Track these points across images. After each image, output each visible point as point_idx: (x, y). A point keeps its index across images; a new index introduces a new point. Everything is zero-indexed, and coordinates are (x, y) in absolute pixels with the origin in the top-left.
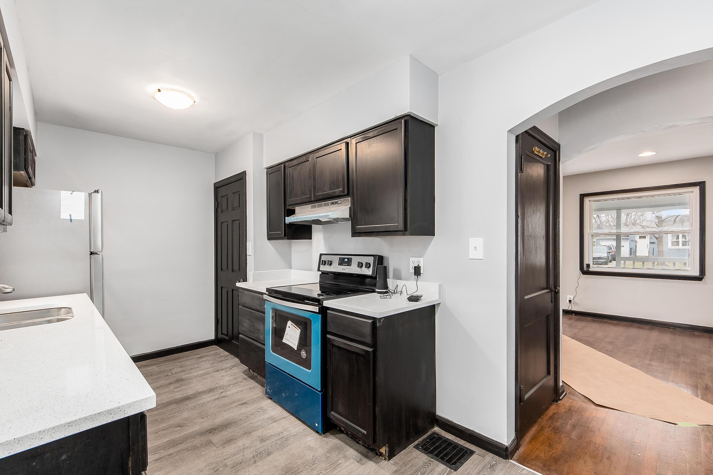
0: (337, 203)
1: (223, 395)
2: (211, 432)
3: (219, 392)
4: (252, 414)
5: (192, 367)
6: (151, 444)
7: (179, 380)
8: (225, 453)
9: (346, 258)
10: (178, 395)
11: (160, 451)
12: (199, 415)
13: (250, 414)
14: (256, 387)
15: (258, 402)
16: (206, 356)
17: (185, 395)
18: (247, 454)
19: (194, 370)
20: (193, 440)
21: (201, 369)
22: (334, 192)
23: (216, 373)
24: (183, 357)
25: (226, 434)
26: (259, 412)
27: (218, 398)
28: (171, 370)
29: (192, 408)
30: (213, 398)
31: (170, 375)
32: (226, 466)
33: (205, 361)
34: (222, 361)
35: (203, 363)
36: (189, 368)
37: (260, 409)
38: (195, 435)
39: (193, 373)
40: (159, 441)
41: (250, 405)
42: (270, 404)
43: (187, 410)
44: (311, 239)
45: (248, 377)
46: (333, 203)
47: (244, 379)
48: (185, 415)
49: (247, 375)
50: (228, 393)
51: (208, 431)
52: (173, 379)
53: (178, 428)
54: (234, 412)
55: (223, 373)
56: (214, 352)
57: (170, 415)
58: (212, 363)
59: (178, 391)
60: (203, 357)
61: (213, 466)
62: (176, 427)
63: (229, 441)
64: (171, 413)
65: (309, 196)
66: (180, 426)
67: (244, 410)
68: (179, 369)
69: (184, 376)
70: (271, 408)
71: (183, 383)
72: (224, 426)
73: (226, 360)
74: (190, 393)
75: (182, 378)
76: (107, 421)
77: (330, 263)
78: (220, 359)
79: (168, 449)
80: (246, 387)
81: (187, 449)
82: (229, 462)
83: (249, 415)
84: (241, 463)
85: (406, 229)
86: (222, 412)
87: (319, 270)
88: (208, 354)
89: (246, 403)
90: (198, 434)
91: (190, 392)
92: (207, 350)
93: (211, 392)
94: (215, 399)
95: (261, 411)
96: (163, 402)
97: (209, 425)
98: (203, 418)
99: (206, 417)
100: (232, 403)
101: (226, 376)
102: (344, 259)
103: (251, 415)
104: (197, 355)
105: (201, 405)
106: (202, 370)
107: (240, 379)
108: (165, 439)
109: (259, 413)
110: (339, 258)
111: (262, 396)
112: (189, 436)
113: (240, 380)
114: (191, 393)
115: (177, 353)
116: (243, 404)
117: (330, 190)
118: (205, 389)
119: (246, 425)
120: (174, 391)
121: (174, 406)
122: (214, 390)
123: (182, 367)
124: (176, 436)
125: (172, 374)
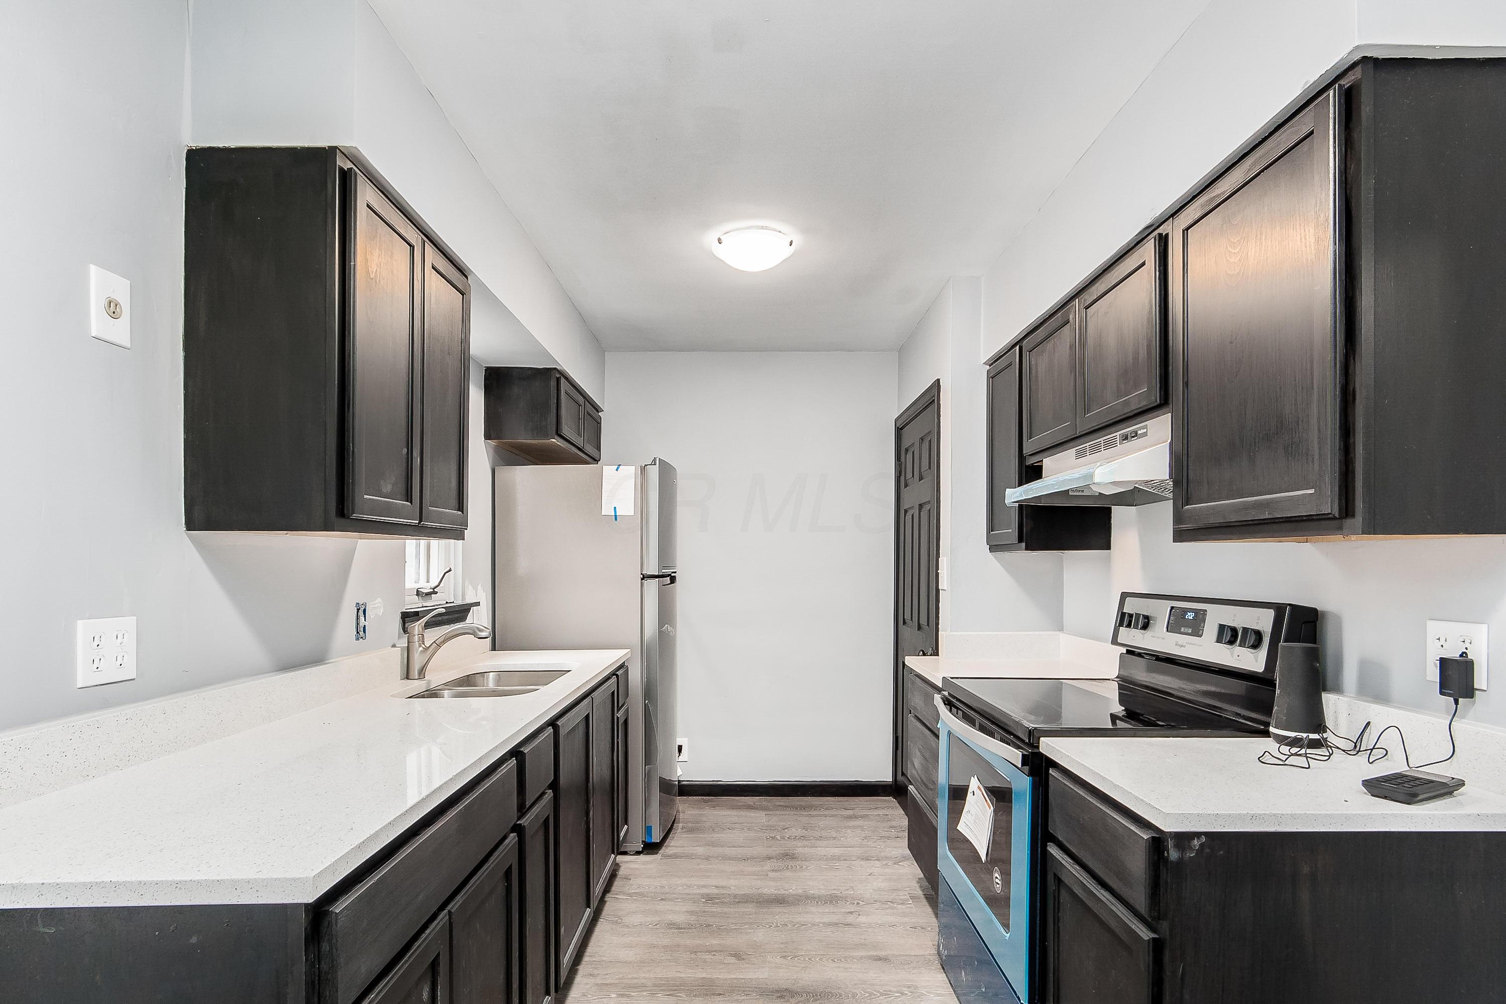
0: (1135, 434)
1: (850, 919)
2: (781, 997)
3: (846, 910)
4: (886, 994)
5: (824, 834)
6: (676, 972)
7: (788, 856)
9: (1191, 610)
10: (769, 888)
11: (680, 994)
12: (782, 946)
13: (881, 991)
14: (929, 929)
15: (914, 968)
16: (863, 817)
17: (782, 892)
19: (824, 843)
20: (744, 997)
21: (838, 843)
22: (1126, 403)
23: (863, 863)
24: (820, 807)
26: (902, 994)
27: (836, 924)
28: (785, 829)
29: (777, 926)
30: (826, 919)
31: (779, 838)
33: (855, 827)
34: (889, 838)
35: (849, 831)
36: (817, 834)
37: (909, 987)
38: (750, 990)
39: (819, 849)
40: (690, 971)
41: (892, 969)
42: (938, 986)
43: (767, 926)
44: (1108, 547)
45: (925, 895)
46: (1125, 438)
47: (912, 898)
48: (760, 935)
49: (923, 891)
50: (862, 919)
51: (777, 991)
52: (780, 850)
53: (732, 960)
54: (852, 970)
55: (876, 867)
56: (881, 812)
57: (736, 924)
58: (865, 838)
59: (773, 879)
60: (855, 817)
62: (731, 955)
64: (738, 922)
65: (1069, 423)
66: (737, 956)
67: (876, 976)
68: (800, 832)
69: (800, 850)
70: (935, 998)
71: (791, 863)
72: (815, 994)
73: (898, 837)
74: (791, 891)
75: (795, 851)
76: (231, 901)
77: (1146, 623)
78: (887, 831)
79: (695, 996)
80: (906, 919)
83: (878, 992)
85: (1347, 510)
86: (827, 960)
87: (1115, 641)
88: (870, 813)
89: (886, 959)
90: (758, 990)
91: (793, 888)
92: (870, 805)
93: (831, 902)
94: (830, 924)
95: (910, 994)
96: (739, 893)
97: (786, 978)
98: (784, 957)
99: (790, 958)
100: (857, 946)
101: (877, 877)
102: (1185, 611)
103: (882, 994)
104: (846, 809)
105: (798, 925)
106: (840, 846)
107: (904, 895)
108: (701, 972)
109: (903, 998)
110: (1172, 608)
111: (931, 958)
112: (741, 986)
113: (902, 897)
114: (794, 893)
115: (813, 795)
116: (879, 959)
117: (1119, 397)
118: (823, 892)
120: (768, 876)
121: (750, 908)
122: (839, 902)
123: (806, 829)
124: (722, 975)
125: (783, 838)
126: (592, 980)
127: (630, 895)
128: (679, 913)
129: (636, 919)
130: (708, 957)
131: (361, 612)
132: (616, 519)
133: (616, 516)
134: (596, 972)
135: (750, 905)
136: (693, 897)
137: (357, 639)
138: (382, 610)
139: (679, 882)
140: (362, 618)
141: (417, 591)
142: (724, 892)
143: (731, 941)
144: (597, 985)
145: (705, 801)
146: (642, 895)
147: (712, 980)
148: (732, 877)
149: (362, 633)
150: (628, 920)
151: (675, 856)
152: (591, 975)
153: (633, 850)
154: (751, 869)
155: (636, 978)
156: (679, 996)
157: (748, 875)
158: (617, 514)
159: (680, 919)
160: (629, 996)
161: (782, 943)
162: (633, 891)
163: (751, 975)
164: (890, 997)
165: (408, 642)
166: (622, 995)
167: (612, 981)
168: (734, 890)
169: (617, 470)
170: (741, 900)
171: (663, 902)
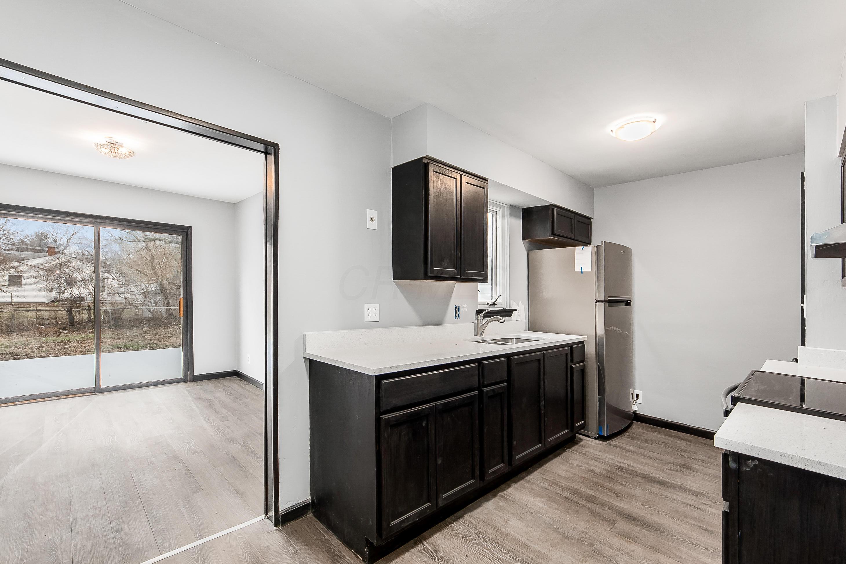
1: (702, 507)
2: (628, 518)
3: (702, 502)
4: (695, 544)
7: (686, 466)
8: (608, 539)
10: (660, 476)
17: (667, 480)
18: (621, 558)
20: (608, 510)
25: (635, 530)
27: (691, 505)
28: (695, 454)
29: (651, 492)
30: (685, 501)
32: (592, 545)
38: (613, 509)
40: (588, 490)
43: (644, 490)
48: (636, 492)
51: (628, 515)
52: (683, 462)
53: (613, 495)
54: (682, 526)
57: (627, 483)
59: (666, 473)
61: (585, 535)
62: (614, 493)
63: (626, 536)
66: (617, 494)
67: (696, 535)
68: (704, 458)
69: (695, 466)
71: (685, 470)
72: (648, 526)
74: (673, 481)
75: (692, 466)
79: (583, 499)
81: (592, 511)
82: (598, 546)
84: (604, 556)
86: (669, 516)
90: (619, 511)
91: (676, 481)
93: (696, 495)
94: (686, 504)
96: (639, 471)
97: (638, 514)
98: (643, 505)
99: (648, 507)
100: (696, 519)
103: (692, 543)
105: (664, 496)
108: (593, 492)
112: (610, 505)
114: (675, 483)
116: (706, 530)
118: (694, 489)
119: (668, 544)
120: (664, 470)
121: (641, 480)
122: (702, 497)
123: (710, 458)
124: (603, 497)
125: (689, 457)
126: (541, 475)
127: (579, 453)
128: (599, 468)
129: (575, 463)
130: (601, 489)
131: (457, 309)
132: (582, 273)
133: (582, 271)
134: (544, 473)
135: (641, 478)
136: (612, 464)
137: (456, 318)
138: (467, 309)
139: (608, 456)
140: (458, 311)
141: (487, 303)
142: (631, 469)
143: (617, 488)
144: (542, 478)
145: (651, 428)
146: (585, 455)
147: (596, 498)
148: (640, 464)
149: (457, 317)
150: (571, 461)
151: (615, 446)
152: (542, 473)
153: (593, 436)
154: (655, 464)
155: (560, 482)
156: (575, 496)
157: (651, 466)
158: (583, 270)
159: (597, 470)
160: (552, 487)
161: (647, 500)
162: (582, 452)
163: (619, 504)
164: (697, 547)
165: (477, 322)
166: (550, 485)
167: (549, 479)
168: (637, 469)
169: (582, 249)
170: (638, 475)
171: (594, 461)
